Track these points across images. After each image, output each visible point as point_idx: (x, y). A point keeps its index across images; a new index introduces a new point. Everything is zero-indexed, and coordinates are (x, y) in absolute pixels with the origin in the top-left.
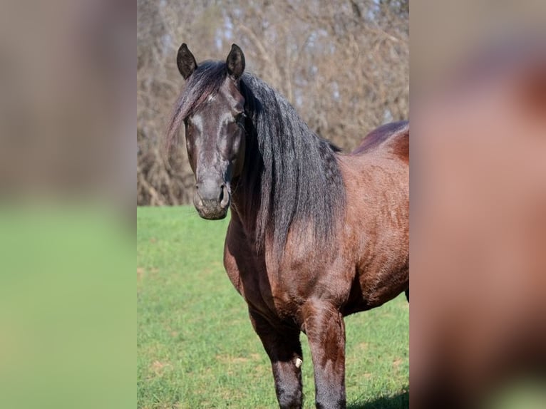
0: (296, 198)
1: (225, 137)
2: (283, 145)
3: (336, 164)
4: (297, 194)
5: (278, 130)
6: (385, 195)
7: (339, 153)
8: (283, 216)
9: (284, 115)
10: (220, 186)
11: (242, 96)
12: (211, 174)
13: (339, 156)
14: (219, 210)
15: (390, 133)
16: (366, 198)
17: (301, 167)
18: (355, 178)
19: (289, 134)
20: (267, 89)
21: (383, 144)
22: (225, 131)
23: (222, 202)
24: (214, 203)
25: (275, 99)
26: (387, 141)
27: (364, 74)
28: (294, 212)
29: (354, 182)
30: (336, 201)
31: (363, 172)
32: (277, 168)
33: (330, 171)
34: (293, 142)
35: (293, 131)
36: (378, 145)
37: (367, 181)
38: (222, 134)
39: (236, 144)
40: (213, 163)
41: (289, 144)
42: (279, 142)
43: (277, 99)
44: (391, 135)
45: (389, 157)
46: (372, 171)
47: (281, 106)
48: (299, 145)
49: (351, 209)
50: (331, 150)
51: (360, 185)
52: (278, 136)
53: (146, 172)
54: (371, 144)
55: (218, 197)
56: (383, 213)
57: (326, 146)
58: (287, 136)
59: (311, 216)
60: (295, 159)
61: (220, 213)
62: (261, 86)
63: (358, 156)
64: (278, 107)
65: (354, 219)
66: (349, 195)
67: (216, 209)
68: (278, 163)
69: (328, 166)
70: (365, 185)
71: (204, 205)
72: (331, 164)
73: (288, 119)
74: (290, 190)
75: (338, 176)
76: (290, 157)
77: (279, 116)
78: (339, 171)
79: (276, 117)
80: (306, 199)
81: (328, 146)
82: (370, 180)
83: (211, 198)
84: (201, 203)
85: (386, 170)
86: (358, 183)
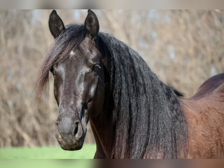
0: (148, 133)
1: (83, 84)
2: (137, 90)
3: (180, 106)
4: (149, 129)
5: (132, 78)
6: (218, 131)
7: (181, 97)
8: (137, 147)
9: (137, 66)
10: (75, 123)
11: (98, 51)
12: (68, 113)
13: (182, 100)
14: (75, 142)
15: (221, 81)
16: (203, 133)
17: (152, 108)
18: (195, 117)
19: (141, 81)
20: (122, 46)
21: (216, 90)
22: (83, 79)
23: (77, 135)
24: (70, 136)
25: (129, 54)
26: (218, 88)
27: (194, 39)
28: (146, 144)
29: (194, 121)
30: (180, 136)
31: (201, 112)
32: (133, 109)
33: (174, 111)
34: (145, 88)
35: (145, 79)
36: (212, 91)
37: (204, 119)
38: (80, 81)
39: (92, 90)
40: (70, 104)
41: (142, 89)
42: (134, 88)
43: (131, 54)
44: (222, 83)
45: (221, 100)
46: (208, 112)
47: (135, 59)
48: (149, 91)
49: (192, 142)
50: (175, 94)
51: (199, 122)
52: (132, 83)
53: (19, 120)
54: (207, 90)
55: (73, 131)
56: (217, 145)
57: (171, 92)
58: (140, 84)
59: (160, 147)
60: (147, 102)
61: (76, 144)
62: (118, 44)
63: (197, 99)
64: (132, 60)
65: (195, 150)
66: (191, 131)
67: (72, 142)
68: (134, 105)
69: (173, 107)
70: (202, 122)
71: (62, 138)
72: (176, 106)
73: (140, 70)
74: (143, 126)
75: (182, 115)
76: (143, 100)
77: (133, 67)
78: (182, 112)
79: (130, 68)
80: (156, 134)
81: (173, 92)
82: (206, 119)
83: (67, 132)
84: (60, 137)
85: (219, 111)
86: (197, 121)
